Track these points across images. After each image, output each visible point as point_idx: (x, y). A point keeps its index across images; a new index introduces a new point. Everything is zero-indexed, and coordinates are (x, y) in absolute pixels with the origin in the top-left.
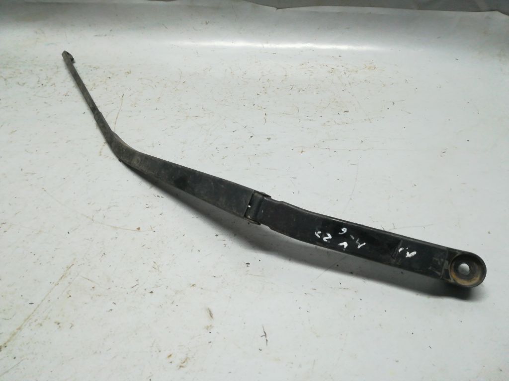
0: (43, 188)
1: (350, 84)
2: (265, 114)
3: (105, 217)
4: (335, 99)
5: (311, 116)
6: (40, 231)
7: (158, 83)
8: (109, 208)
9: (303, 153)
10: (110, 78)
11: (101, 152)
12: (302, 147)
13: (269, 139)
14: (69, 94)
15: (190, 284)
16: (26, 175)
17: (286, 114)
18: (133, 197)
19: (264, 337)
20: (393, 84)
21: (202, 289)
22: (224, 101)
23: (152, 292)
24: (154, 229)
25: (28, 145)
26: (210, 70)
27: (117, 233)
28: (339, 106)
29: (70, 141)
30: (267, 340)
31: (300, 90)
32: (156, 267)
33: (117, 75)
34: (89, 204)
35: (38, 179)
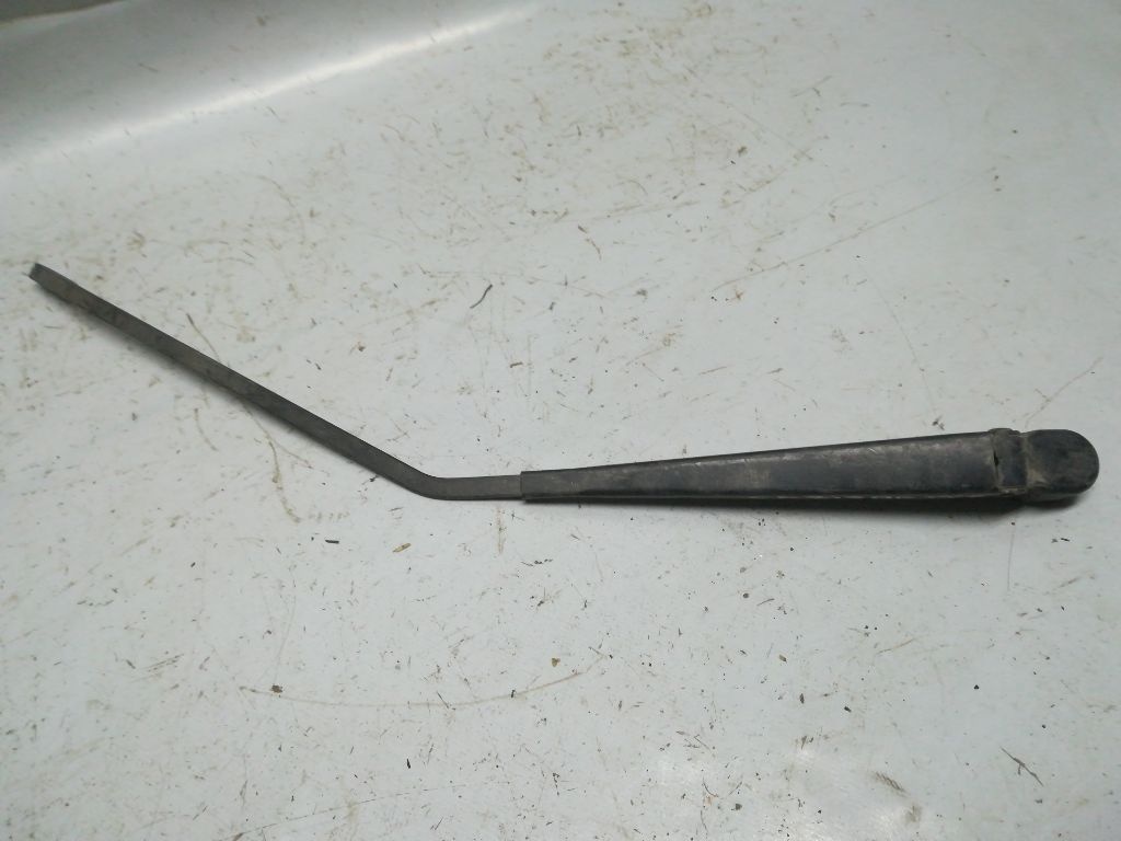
0: (242, 688)
1: (691, 72)
2: (580, 228)
3: (466, 680)
4: (694, 126)
5: (682, 192)
6: (350, 806)
7: (246, 241)
8: (455, 652)
9: (742, 297)
10: (99, 278)
11: (289, 512)
12: (727, 283)
13: (643, 293)
14: (33, 376)
15: (797, 741)
16: (159, 675)
17: (626, 209)
18: (483, 593)
19: (1023, 771)
20: (776, 40)
21: (826, 737)
22: (455, 231)
23: (738, 807)
24: (605, 650)
25: (72, 584)
26: (343, 152)
27: (534, 707)
28: (716, 142)
29: (177, 518)
30: (1035, 775)
31: (600, 130)
32: (694, 742)
33: (113, 259)
34: (398, 668)
35: (201, 667)
